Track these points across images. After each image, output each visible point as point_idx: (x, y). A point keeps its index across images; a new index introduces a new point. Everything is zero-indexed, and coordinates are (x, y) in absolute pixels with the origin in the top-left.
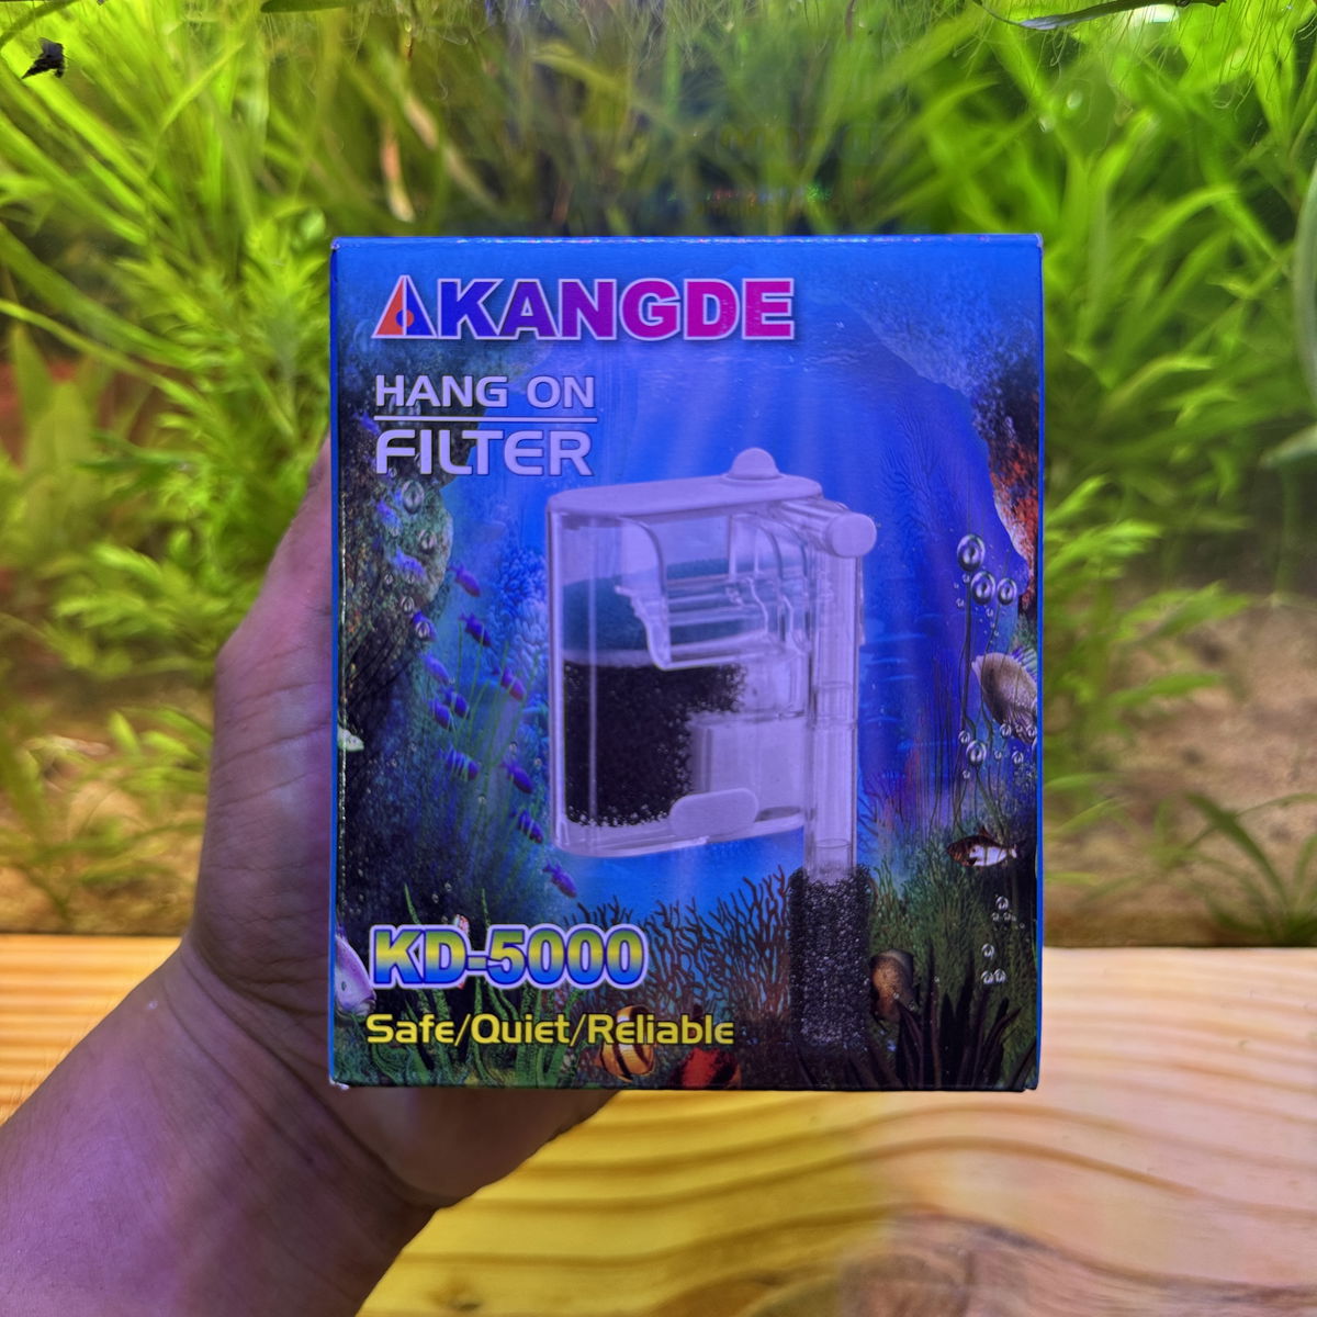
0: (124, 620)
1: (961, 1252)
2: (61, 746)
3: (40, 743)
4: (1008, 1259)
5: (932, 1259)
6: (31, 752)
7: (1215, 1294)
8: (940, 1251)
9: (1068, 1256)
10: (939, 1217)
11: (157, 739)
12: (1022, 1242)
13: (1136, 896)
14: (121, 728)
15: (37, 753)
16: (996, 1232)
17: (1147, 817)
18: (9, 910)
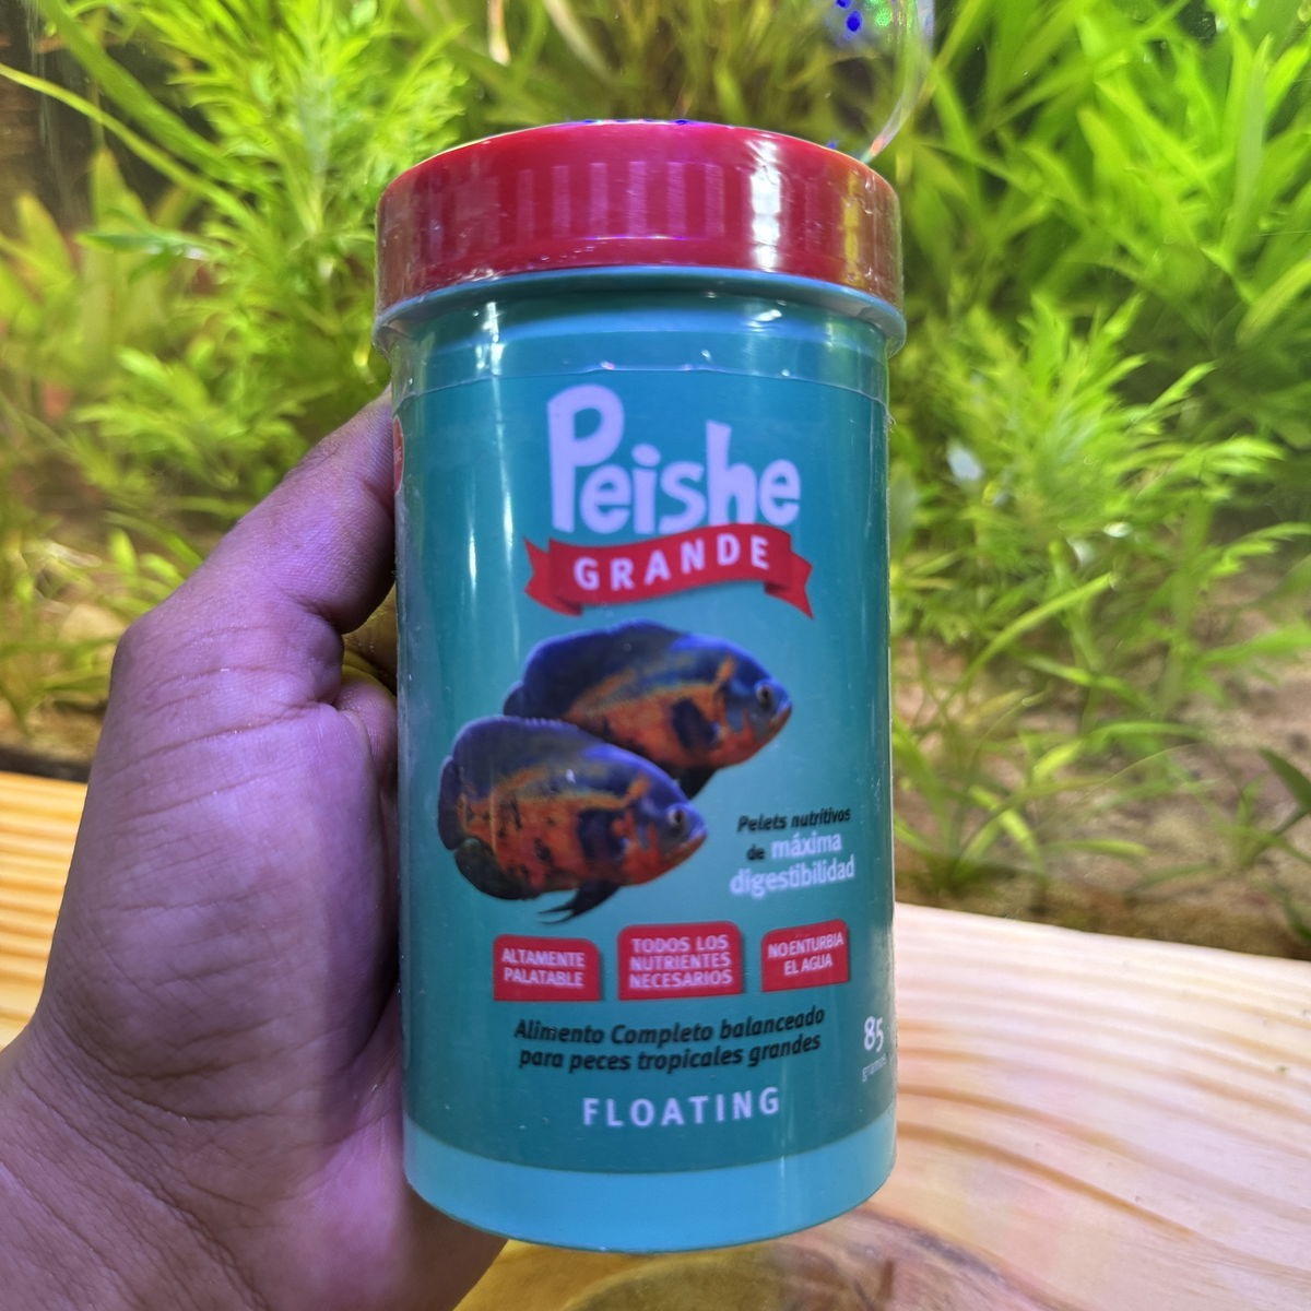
0: (143, 436)
1: (879, 1258)
2: (56, 555)
3: (35, 546)
4: (939, 1276)
5: (842, 1260)
11: (156, 563)
13: (1202, 891)
14: (122, 548)
17: (1232, 803)
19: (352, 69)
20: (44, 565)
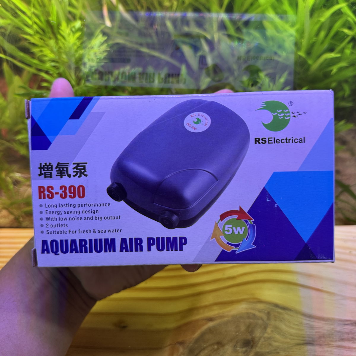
1: (266, 312)
2: (17, 176)
3: (12, 175)
4: (280, 313)
5: (257, 313)
6: (9, 177)
7: (341, 323)
8: (260, 311)
9: (297, 312)
10: (260, 302)
12: (284, 308)
15: (10, 177)
16: (277, 306)
18: (5, 221)
19: (77, 41)
20: (15, 179)
